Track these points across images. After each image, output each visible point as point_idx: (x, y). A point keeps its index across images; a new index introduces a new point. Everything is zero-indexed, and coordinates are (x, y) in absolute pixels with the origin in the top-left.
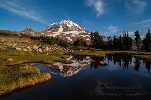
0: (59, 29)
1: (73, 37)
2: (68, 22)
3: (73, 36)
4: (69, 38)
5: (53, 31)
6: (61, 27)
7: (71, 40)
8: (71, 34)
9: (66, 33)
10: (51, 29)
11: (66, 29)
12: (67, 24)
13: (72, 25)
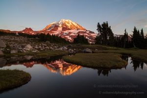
0: (59, 28)
1: (72, 36)
3: (72, 34)
6: (60, 26)
8: (70, 33)
9: (65, 32)
10: (50, 28)
11: (65, 28)
12: (66, 23)
13: (71, 24)
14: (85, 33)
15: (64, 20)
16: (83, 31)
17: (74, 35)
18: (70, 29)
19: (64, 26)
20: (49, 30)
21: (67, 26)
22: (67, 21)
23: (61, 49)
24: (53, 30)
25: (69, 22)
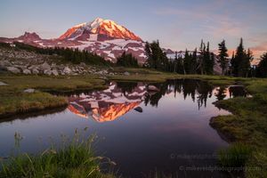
0: (91, 35)
1: (116, 51)
3: (115, 48)
4: (108, 52)
5: (80, 38)
6: (94, 31)
7: (112, 56)
8: (112, 45)
9: (102, 43)
10: (75, 34)
11: (103, 36)
12: (106, 27)
13: (113, 28)
14: (140, 46)
15: (100, 20)
16: (136, 42)
17: (120, 49)
18: (112, 39)
19: (101, 33)
20: (72, 39)
21: (106, 32)
22: (107, 21)
25: (113, 24)
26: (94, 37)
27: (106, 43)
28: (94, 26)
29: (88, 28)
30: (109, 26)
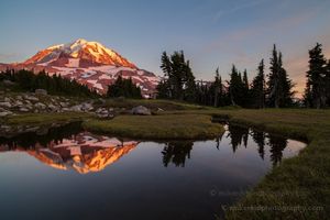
0: (70, 60)
1: (104, 80)
2: (92, 43)
3: (103, 77)
6: (75, 55)
7: (100, 86)
8: (99, 73)
9: (86, 70)
10: (48, 58)
11: (87, 61)
12: (90, 50)
13: (101, 52)
14: (135, 74)
15: (83, 42)
16: (129, 69)
17: (109, 78)
18: (99, 65)
19: (85, 57)
20: (44, 64)
21: (91, 56)
23: (78, 108)
24: (54, 64)
25: (98, 48)
26: (74, 63)
27: (91, 70)
28: (76, 48)
29: (66, 51)
30: (95, 50)
